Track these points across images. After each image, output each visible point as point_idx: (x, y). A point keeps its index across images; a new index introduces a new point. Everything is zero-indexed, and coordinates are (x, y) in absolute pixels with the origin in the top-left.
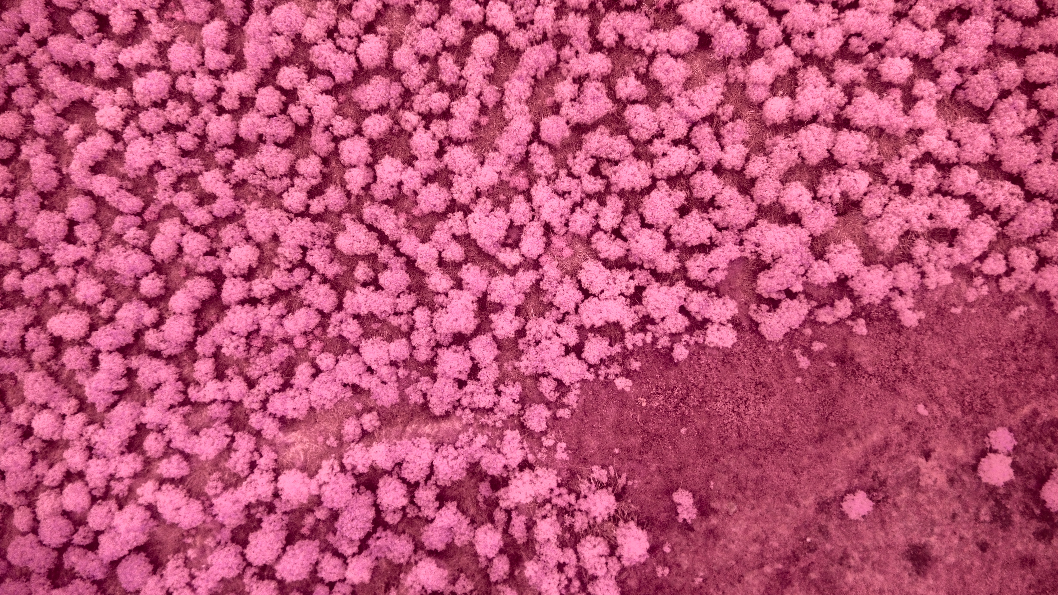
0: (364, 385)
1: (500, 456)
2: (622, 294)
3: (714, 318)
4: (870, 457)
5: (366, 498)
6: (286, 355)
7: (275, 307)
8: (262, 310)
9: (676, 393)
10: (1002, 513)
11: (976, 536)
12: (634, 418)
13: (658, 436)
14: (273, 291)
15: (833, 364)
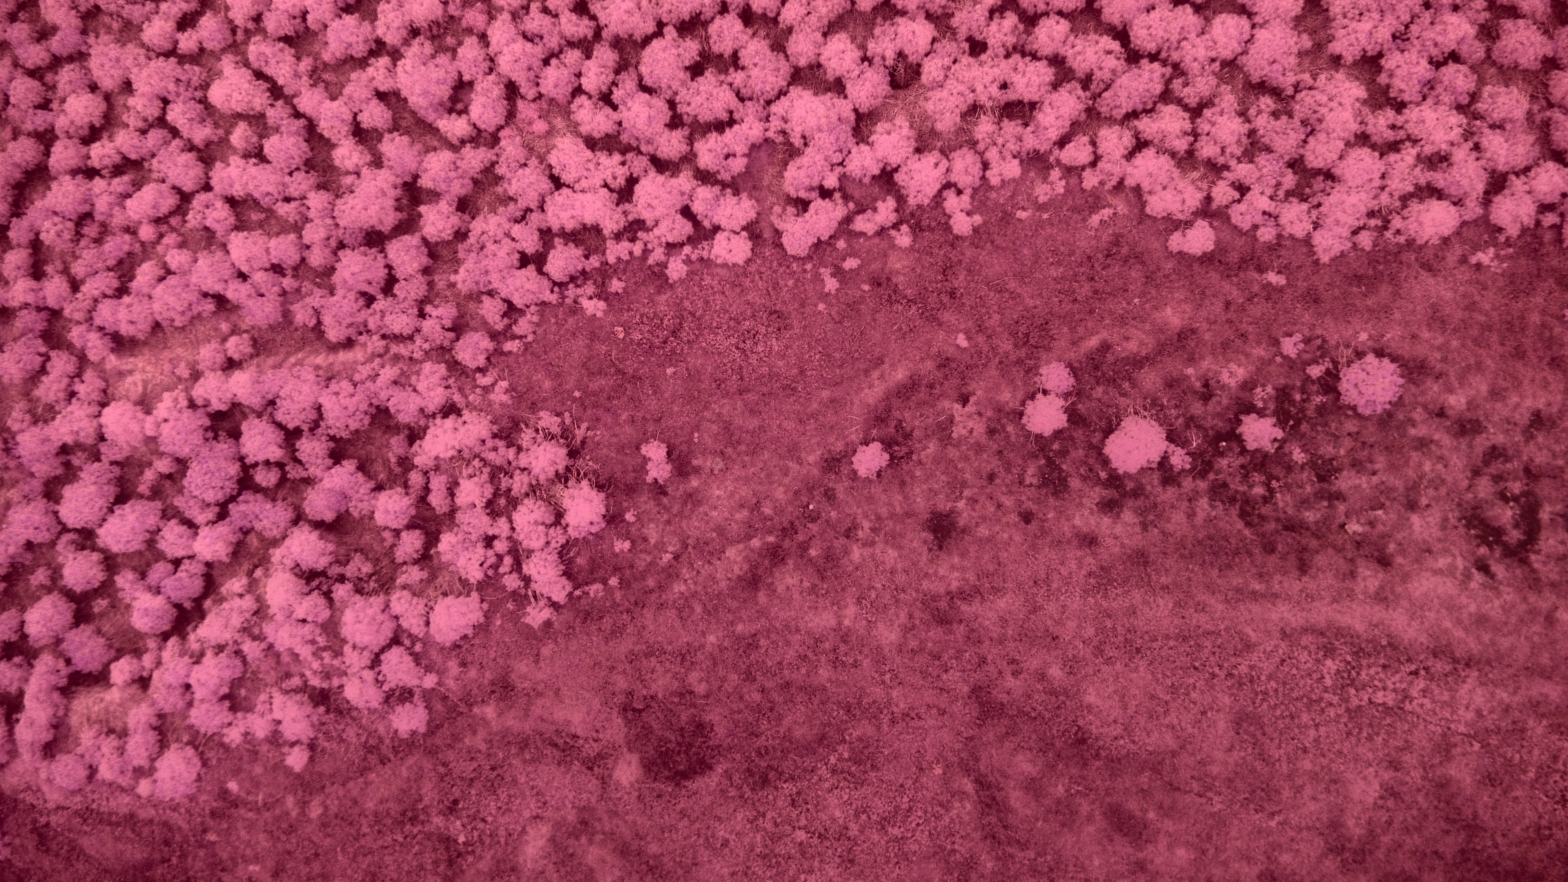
0: (230, 295)
1: (413, 394)
2: (606, 185)
3: (723, 224)
4: (893, 400)
5: (224, 447)
6: (126, 248)
7: (116, 181)
8: (99, 184)
9: (666, 322)
10: (1056, 475)
11: (1020, 503)
12: (608, 354)
13: (636, 378)
14: (117, 159)
15: (866, 287)
